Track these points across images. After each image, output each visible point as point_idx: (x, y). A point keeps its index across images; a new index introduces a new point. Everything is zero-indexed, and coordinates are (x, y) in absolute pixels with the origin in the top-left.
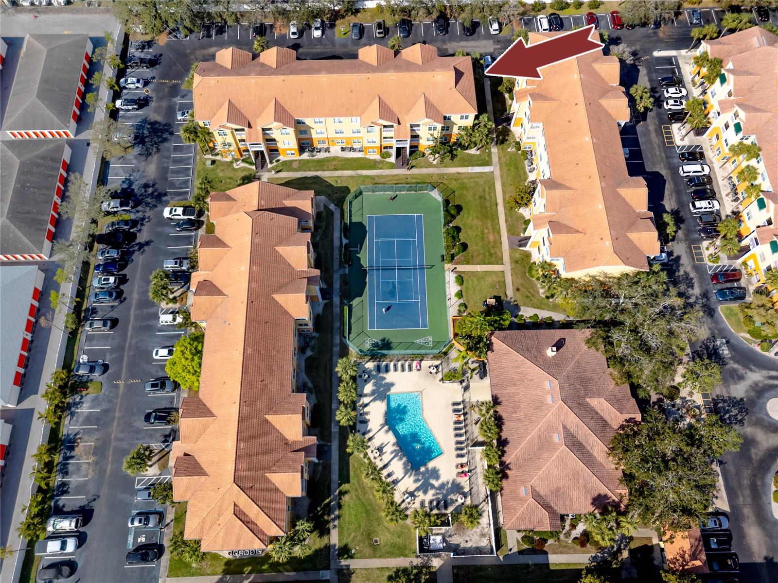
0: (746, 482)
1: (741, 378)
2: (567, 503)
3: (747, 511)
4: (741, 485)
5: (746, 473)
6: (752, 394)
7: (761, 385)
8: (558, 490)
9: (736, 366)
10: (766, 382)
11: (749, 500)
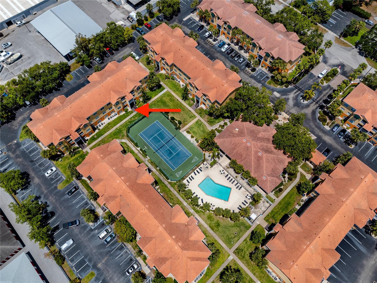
0: (314, 126)
1: (288, 99)
2: (278, 171)
3: (321, 134)
4: (313, 128)
5: (312, 124)
6: (295, 101)
7: (294, 97)
8: (273, 169)
9: (284, 97)
10: (295, 95)
11: (318, 131)
